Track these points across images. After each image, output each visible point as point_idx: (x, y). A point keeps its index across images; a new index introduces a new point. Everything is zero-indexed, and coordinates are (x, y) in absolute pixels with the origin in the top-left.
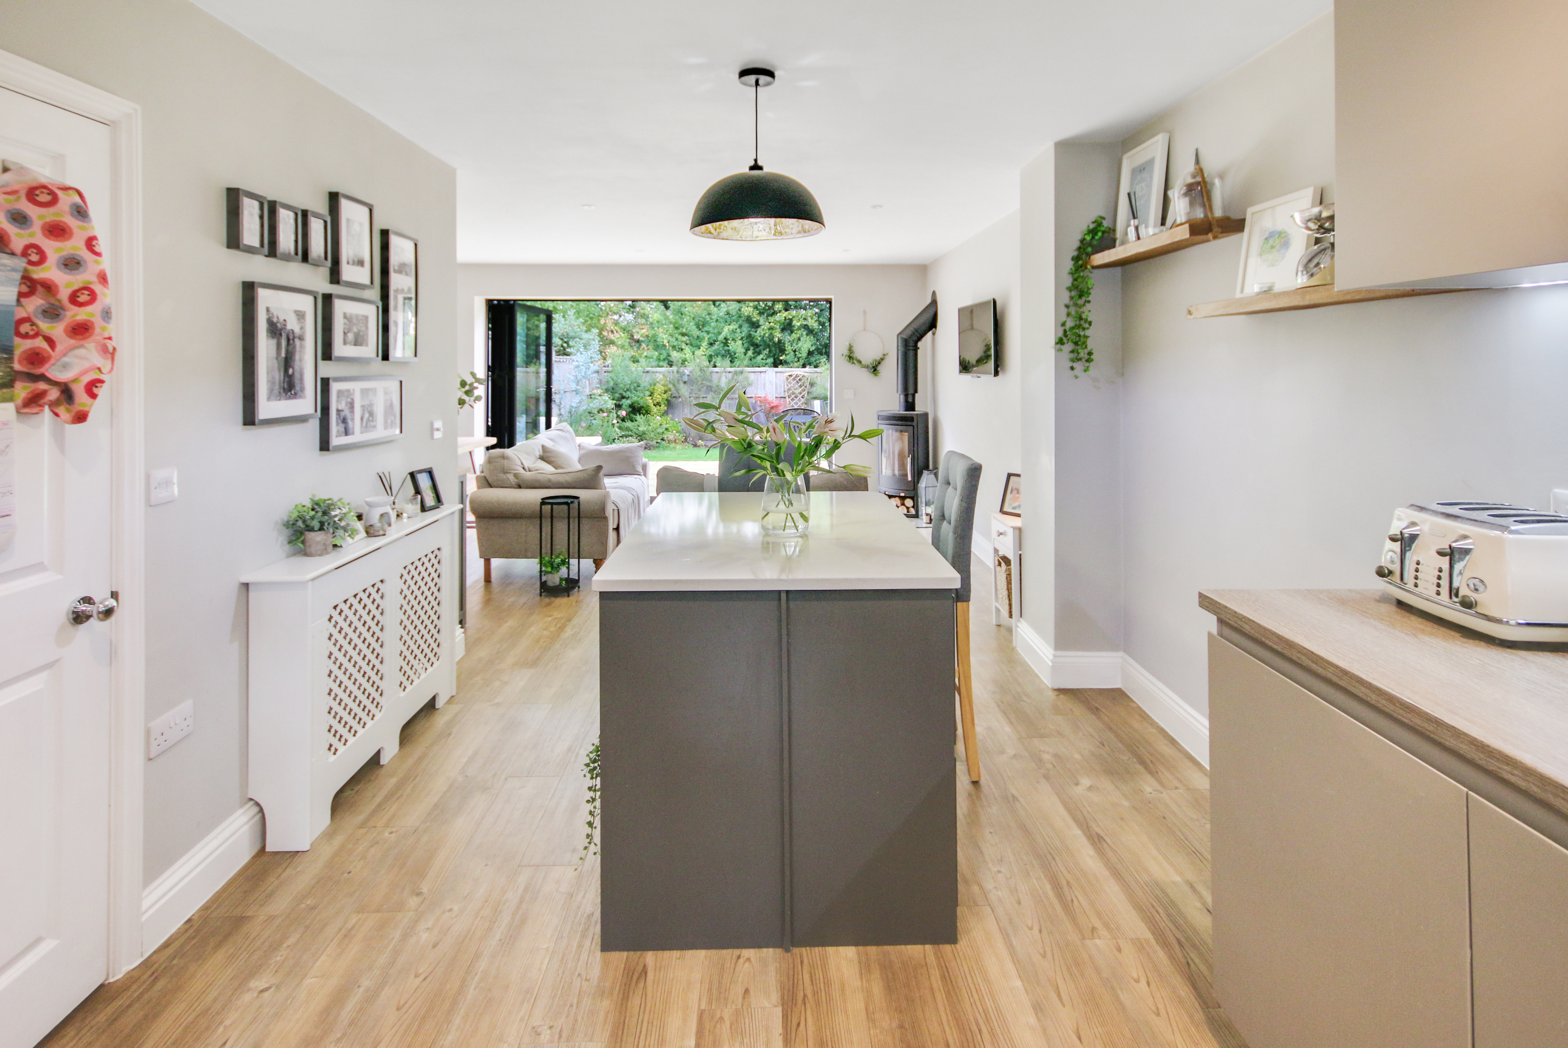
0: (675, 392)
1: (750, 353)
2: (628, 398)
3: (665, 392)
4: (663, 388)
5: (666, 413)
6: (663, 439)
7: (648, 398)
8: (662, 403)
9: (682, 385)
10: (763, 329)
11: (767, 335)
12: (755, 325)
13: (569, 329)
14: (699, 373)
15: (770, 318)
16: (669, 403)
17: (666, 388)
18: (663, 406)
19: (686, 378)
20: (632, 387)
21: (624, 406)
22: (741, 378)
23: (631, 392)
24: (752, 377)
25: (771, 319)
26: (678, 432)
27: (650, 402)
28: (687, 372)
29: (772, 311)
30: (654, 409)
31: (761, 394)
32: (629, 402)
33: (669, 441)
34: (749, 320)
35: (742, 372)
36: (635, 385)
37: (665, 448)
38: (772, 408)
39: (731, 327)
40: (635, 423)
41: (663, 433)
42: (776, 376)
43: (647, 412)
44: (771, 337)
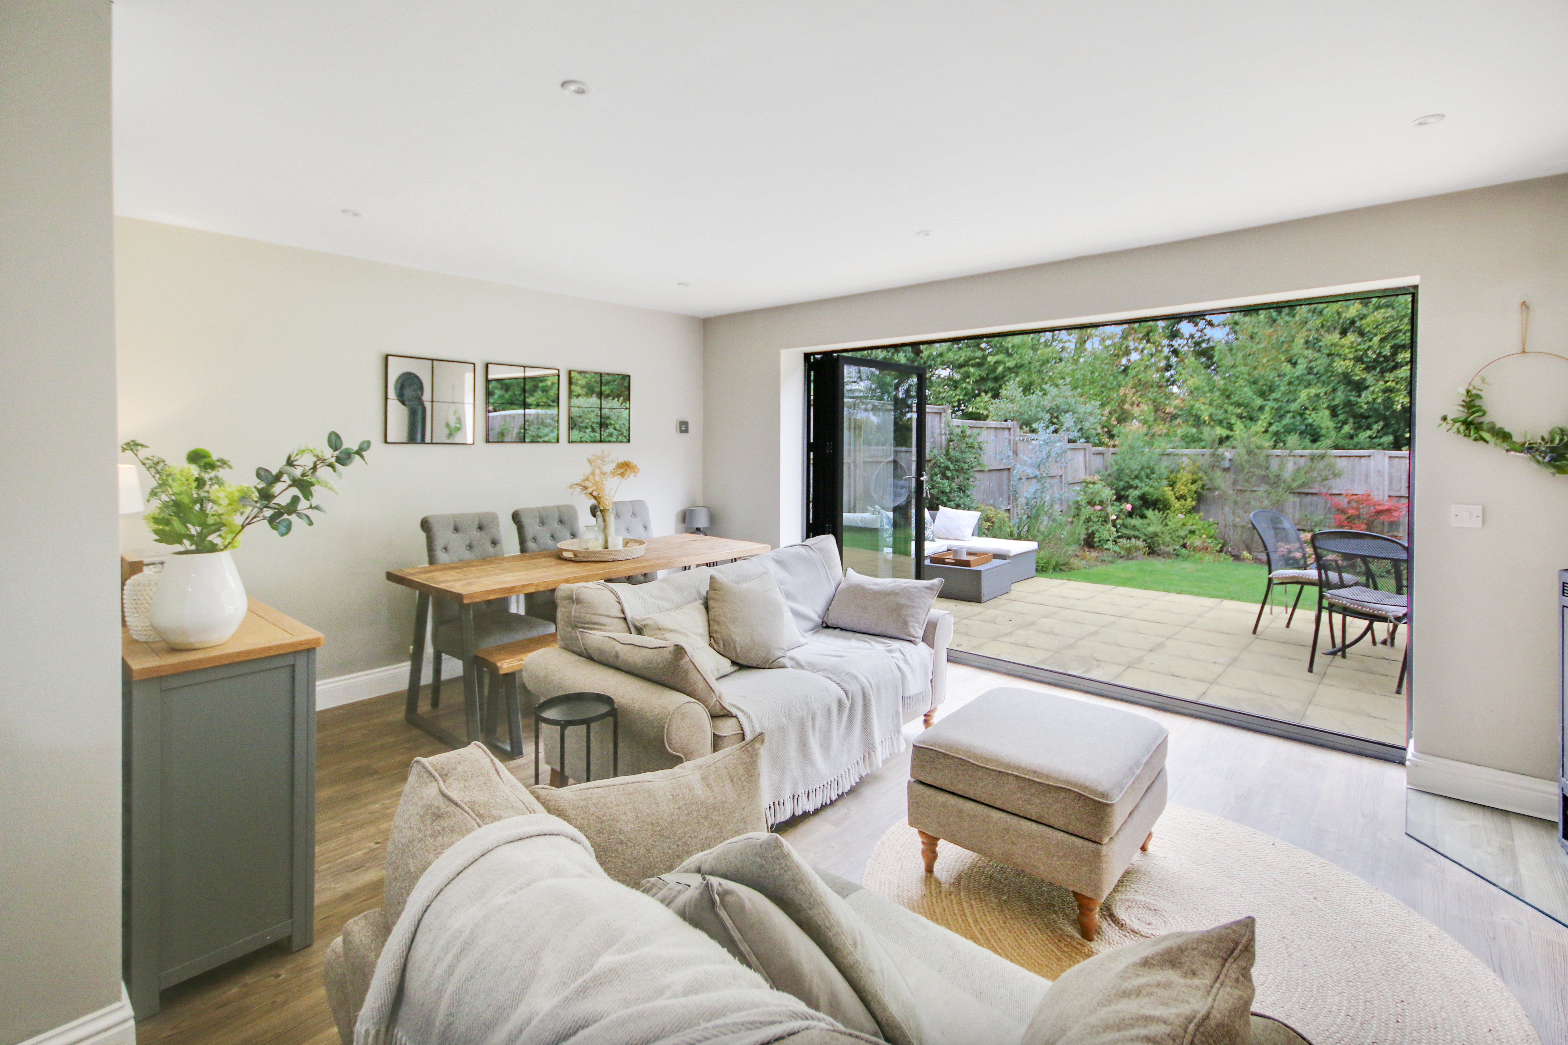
0: (1208, 482)
1: (1347, 429)
2: (1136, 488)
3: (1194, 482)
4: (1190, 476)
5: (1194, 510)
6: (1184, 546)
7: (1166, 489)
8: (1188, 496)
9: (1218, 473)
10: (1373, 392)
11: (1379, 400)
12: (1360, 387)
13: (1060, 401)
14: (1246, 457)
15: (1387, 374)
16: (1200, 497)
17: (1195, 477)
18: (1189, 500)
19: (1227, 464)
20: (1143, 473)
21: (1130, 498)
22: (1321, 465)
23: (1142, 481)
24: (1342, 463)
25: (1389, 376)
26: (1209, 537)
27: (1169, 494)
28: (1228, 455)
29: (1393, 364)
30: (1177, 504)
31: (1359, 489)
32: (1137, 493)
33: (1196, 549)
34: (1346, 378)
35: (1322, 457)
36: (1148, 471)
37: (1186, 558)
38: (1379, 513)
39: (1313, 391)
40: (1145, 521)
41: (1186, 536)
42: (1390, 463)
43: (1165, 506)
44: (1388, 403)
